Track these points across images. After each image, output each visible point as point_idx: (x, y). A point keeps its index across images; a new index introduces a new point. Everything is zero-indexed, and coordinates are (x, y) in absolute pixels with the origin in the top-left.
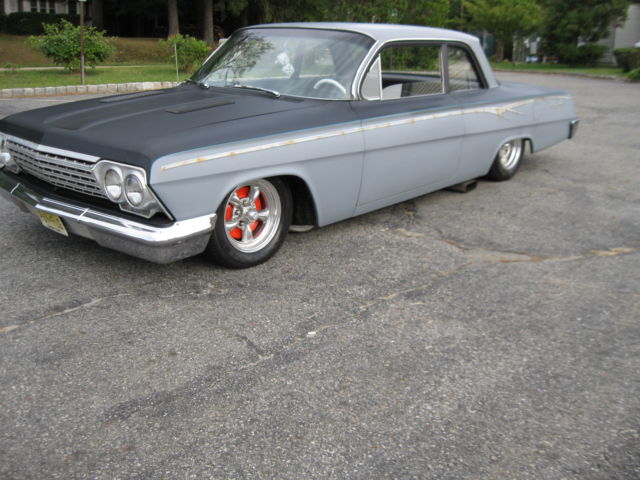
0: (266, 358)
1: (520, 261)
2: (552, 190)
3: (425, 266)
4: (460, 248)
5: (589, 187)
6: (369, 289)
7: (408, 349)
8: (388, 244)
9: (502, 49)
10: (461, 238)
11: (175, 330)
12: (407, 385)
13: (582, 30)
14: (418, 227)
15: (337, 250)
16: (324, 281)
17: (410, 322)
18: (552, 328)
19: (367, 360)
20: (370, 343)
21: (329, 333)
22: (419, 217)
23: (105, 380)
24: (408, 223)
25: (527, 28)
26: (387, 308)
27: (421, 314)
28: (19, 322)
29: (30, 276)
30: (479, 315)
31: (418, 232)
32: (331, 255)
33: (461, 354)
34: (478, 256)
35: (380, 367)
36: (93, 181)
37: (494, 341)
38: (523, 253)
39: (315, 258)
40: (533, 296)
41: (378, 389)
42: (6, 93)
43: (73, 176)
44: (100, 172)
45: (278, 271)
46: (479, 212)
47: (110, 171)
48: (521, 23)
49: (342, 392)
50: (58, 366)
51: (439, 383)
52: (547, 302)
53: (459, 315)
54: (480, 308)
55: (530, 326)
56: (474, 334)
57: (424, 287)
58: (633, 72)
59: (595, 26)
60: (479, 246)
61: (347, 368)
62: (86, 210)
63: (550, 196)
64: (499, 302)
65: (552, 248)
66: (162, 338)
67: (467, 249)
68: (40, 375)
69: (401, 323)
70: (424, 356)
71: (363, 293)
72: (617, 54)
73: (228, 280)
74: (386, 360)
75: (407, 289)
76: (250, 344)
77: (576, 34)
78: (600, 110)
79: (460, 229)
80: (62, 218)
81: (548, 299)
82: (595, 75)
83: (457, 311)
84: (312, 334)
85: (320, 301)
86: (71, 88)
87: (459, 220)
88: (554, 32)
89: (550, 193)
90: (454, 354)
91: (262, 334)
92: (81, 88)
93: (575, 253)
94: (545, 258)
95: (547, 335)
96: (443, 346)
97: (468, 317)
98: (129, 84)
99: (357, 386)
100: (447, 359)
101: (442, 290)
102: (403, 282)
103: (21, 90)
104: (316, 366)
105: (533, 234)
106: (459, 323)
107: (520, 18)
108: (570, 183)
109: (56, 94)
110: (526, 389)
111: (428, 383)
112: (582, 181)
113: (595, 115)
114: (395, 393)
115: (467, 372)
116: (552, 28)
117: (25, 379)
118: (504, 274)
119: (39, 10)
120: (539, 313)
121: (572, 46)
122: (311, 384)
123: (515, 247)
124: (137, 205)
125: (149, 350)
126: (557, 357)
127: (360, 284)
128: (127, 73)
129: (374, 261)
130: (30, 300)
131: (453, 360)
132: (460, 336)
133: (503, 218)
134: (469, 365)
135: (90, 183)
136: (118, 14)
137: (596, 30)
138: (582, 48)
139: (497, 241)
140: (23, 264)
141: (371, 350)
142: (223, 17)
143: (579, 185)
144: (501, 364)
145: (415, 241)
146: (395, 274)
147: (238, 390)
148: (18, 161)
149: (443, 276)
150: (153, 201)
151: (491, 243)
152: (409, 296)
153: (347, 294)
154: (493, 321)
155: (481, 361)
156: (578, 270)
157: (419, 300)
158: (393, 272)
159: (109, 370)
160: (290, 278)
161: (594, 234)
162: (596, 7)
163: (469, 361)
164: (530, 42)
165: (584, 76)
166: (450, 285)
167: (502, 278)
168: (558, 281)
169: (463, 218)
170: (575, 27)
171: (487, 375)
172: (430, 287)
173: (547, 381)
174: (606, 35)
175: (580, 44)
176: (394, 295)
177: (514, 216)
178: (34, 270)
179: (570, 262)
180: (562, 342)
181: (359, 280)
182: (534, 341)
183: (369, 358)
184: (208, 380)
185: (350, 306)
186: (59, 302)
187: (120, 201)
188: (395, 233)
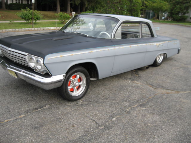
0: (101, 128)
1: (172, 93)
2: (178, 68)
3: (144, 95)
4: (153, 88)
5: (189, 66)
6: (129, 103)
7: (143, 125)
8: (132, 87)
9: (156, 16)
10: (153, 84)
11: (73, 117)
12: (145, 138)
13: (181, 11)
14: (140, 80)
15: (117, 89)
16: (115, 100)
17: (143, 115)
18: (185, 118)
19: (132, 129)
20: (132, 123)
21: (119, 119)
22: (140, 77)
23: (54, 135)
24: (137, 79)
25: (164, 10)
26: (135, 110)
27: (145, 112)
28: (25, 113)
29: (26, 97)
30: (163, 113)
31: (140, 82)
32: (116, 90)
33: (159, 127)
34: (159, 91)
35: (136, 132)
36: (26, 61)
37: (169, 122)
38: (172, 90)
39: (111, 91)
40: (178, 106)
41: (137, 140)
42: (10, 30)
43: (20, 59)
44: (28, 58)
46: (157, 75)
47: (31, 58)
48: (162, 8)
49: (126, 141)
50: (39, 130)
51: (154, 138)
52: (182, 108)
53: (157, 113)
54: (163, 110)
55: (179, 117)
56: (162, 120)
57: (145, 102)
59: (185, 10)
60: (159, 87)
61: (126, 132)
62: (23, 70)
64: (168, 108)
65: (181, 89)
66: (69, 120)
67: (156, 89)
68: (34, 133)
69: (140, 116)
70: (148, 128)
71: (127, 104)
72: (190, 18)
73: (86, 99)
74: (138, 129)
75: (140, 103)
76: (96, 123)
77: (179, 12)
78: (188, 38)
79: (153, 81)
80: (15, 73)
81: (182, 107)
83: (156, 111)
84: (114, 119)
85: (115, 107)
86: (30, 29)
87: (152, 78)
88: (172, 12)
89: (178, 69)
90: (157, 127)
91: (99, 119)
92: (33, 29)
93: (188, 90)
94: (179, 92)
95: (184, 121)
96: (154, 124)
97: (159, 113)
98: (47, 28)
99: (130, 138)
100: (155, 129)
101: (150, 104)
102: (138, 100)
103: (15, 29)
104: (117, 131)
105: (175, 83)
106: (157, 116)
107: (162, 7)
108: (183, 65)
109: (25, 31)
110: (180, 140)
111: (151, 137)
112: (187, 64)
113: (187, 40)
114: (142, 141)
115: (162, 134)
116: (172, 10)
117: (30, 135)
118: (168, 98)
119: (18, 3)
120: (180, 112)
121: (178, 16)
122: (116, 138)
123: (170, 88)
124: (40, 70)
125: (66, 124)
126: (188, 128)
127: (126, 101)
128: (46, 24)
129: (129, 93)
130: (27, 105)
131: (157, 129)
132: (158, 120)
133: (165, 77)
134: (162, 131)
135: (25, 62)
137: (185, 11)
139: (164, 86)
140: (23, 92)
141: (133, 125)
142: (73, 5)
143: (186, 66)
144: (171, 131)
145: (140, 86)
147: (95, 139)
148: (3, 53)
149: (150, 99)
150: (45, 69)
151: (162, 87)
152: (141, 106)
153: (122, 105)
154: (167, 115)
155: (166, 130)
156: (190, 97)
157: (144, 107)
158: (135, 97)
159: (55, 132)
160: (105, 99)
162: (185, 4)
163: (162, 130)
164: (165, 14)
165: (181, 25)
166: (152, 102)
167: (168, 100)
168: (185, 101)
170: (179, 10)
171: (168, 135)
172: (146, 103)
173: (186, 137)
174: (188, 13)
175: (180, 15)
176: (136, 105)
177: (168, 77)
178: (27, 94)
179: (187, 93)
180: (189, 123)
181: (125, 99)
182: (180, 123)
183: (132, 128)
184: (85, 136)
185: (124, 109)
186: (36, 107)
187: (34, 68)
188: (133, 82)
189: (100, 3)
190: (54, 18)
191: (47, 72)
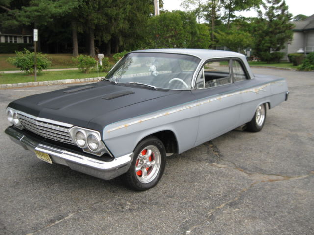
1: (279, 180)
2: (282, 137)
3: (234, 185)
4: (247, 173)
5: (299, 134)
6: (210, 202)
8: (211, 173)
10: (246, 167)
13: (272, 46)
14: (223, 162)
15: (187, 178)
16: (186, 197)
17: (236, 222)
18: (308, 221)
21: (197, 231)
22: (221, 156)
24: (217, 159)
25: (245, 45)
26: (222, 213)
27: (240, 217)
28: (33, 231)
29: (32, 200)
30: (270, 215)
31: (223, 165)
32: (185, 181)
34: (257, 178)
36: (69, 137)
38: (278, 175)
39: (177, 184)
40: (292, 202)
44: (73, 132)
45: (160, 192)
46: (250, 152)
47: (79, 132)
48: (242, 42)
52: (301, 205)
53: (259, 216)
54: (268, 211)
55: (297, 220)
56: (270, 228)
57: (237, 198)
58: (300, 66)
60: (255, 172)
63: (282, 140)
64: (276, 206)
65: (292, 171)
67: (251, 174)
69: (232, 223)
71: (207, 204)
72: (289, 56)
73: (137, 199)
75: (228, 201)
77: (270, 47)
79: (244, 162)
80: (50, 155)
81: (300, 203)
82: (280, 67)
83: (257, 214)
84: (189, 232)
85: (187, 211)
86: (30, 83)
87: (241, 156)
88: (259, 47)
89: (281, 139)
92: (35, 83)
93: (304, 173)
94: (290, 177)
95: (307, 226)
97: (264, 217)
98: (59, 81)
101: (246, 201)
102: (225, 196)
105: (280, 163)
106: (261, 221)
107: (242, 40)
108: (289, 132)
112: (295, 130)
116: (258, 45)
118: (273, 189)
119: (9, 42)
120: (298, 212)
121: (267, 53)
123: (274, 172)
127: (205, 199)
128: (56, 74)
129: (207, 184)
130: (36, 216)
132: (264, 229)
133: (263, 155)
136: (48, 42)
137: (278, 45)
138: (273, 54)
139: (264, 168)
140: (27, 192)
142: (100, 43)
143: (294, 133)
145: (224, 170)
146: (220, 192)
149: (244, 192)
150: (103, 148)
151: (261, 170)
152: (231, 205)
153: (199, 206)
156: (309, 184)
157: (236, 207)
158: (219, 190)
160: (168, 197)
161: (309, 161)
162: (278, 35)
164: (247, 51)
166: (249, 197)
167: (274, 192)
168: (301, 192)
169: (244, 155)
170: (269, 45)
172: (239, 199)
174: (283, 48)
175: (271, 52)
176: (223, 205)
177: (268, 153)
178: (33, 196)
179: (303, 179)
181: (203, 196)
185: (203, 213)
186: (51, 217)
188: (212, 166)
189: (143, 38)
190: (71, 64)
191: (107, 151)
